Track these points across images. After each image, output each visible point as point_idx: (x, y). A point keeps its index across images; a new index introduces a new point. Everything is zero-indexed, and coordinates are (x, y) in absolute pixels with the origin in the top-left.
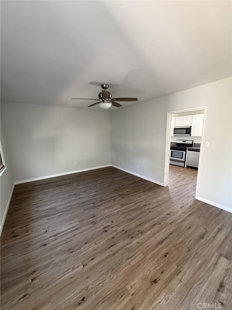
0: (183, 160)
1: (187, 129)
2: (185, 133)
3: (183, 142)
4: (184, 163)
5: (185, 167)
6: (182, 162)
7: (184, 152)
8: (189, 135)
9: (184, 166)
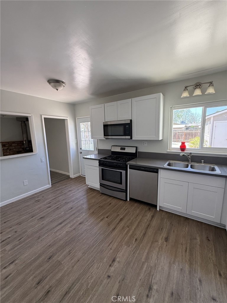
0: (123, 187)
1: (124, 125)
2: (122, 134)
3: (121, 149)
4: (125, 193)
5: (128, 200)
6: (121, 190)
7: (124, 172)
8: (129, 137)
9: (125, 199)
